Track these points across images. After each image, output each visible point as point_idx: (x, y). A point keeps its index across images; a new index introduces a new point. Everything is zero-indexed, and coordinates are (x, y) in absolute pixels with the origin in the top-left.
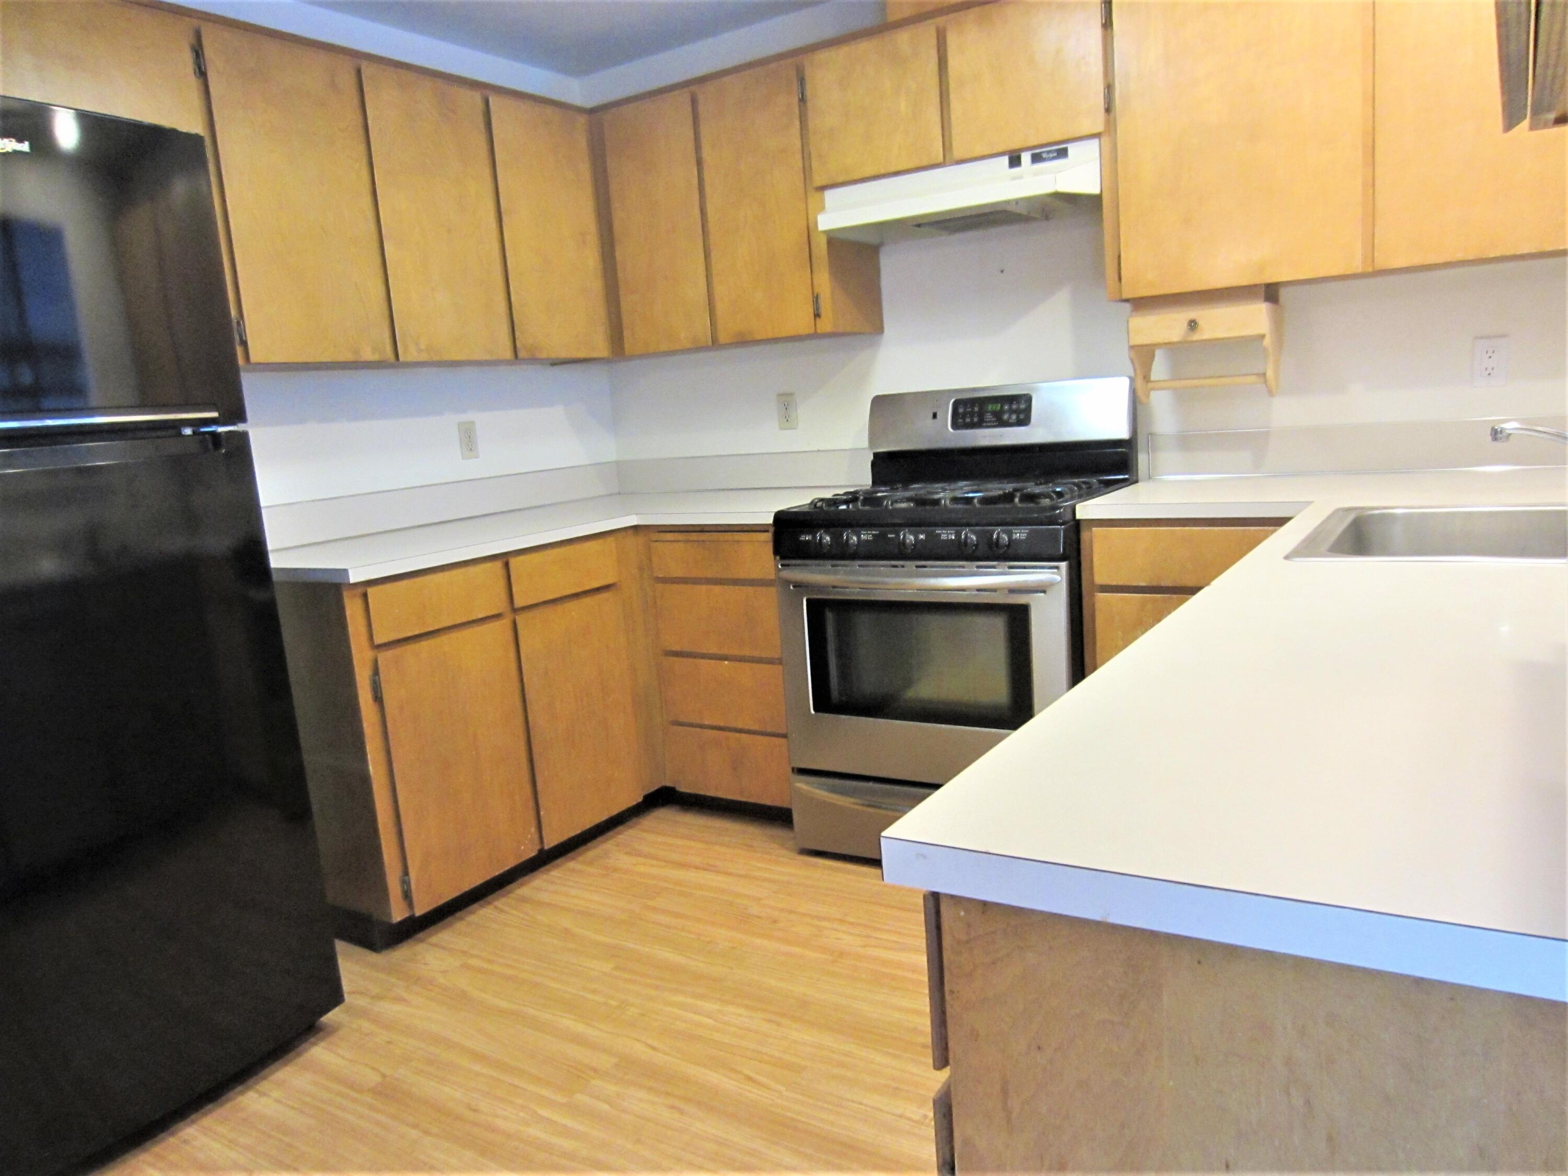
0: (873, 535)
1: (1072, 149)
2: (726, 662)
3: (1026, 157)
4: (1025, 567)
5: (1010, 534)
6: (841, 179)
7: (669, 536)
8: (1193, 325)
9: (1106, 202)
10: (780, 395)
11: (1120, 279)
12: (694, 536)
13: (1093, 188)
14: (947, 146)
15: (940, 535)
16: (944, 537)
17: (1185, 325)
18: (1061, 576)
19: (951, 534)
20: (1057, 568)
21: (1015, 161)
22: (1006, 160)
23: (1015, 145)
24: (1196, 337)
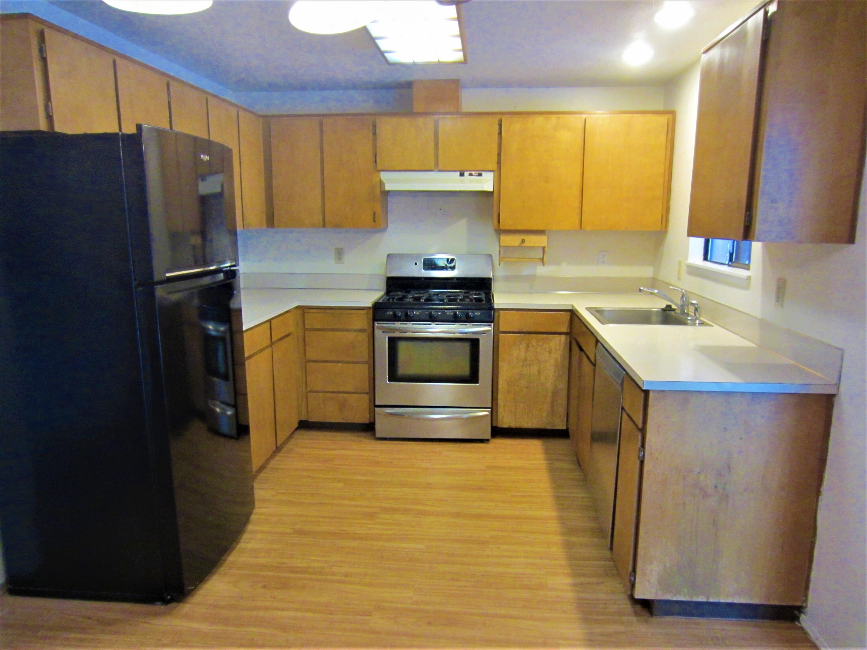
0: (419, 313)
1: (484, 174)
2: (340, 364)
3: (466, 174)
4: (477, 325)
5: (473, 313)
6: (390, 169)
7: (316, 311)
8: (523, 241)
9: (495, 194)
10: (336, 249)
11: (499, 222)
12: (328, 311)
13: (491, 189)
14: (437, 164)
15: (447, 313)
16: (448, 314)
17: (520, 241)
18: (491, 327)
19: (451, 313)
20: (490, 325)
21: (462, 175)
22: (458, 173)
23: (463, 168)
24: (524, 245)
